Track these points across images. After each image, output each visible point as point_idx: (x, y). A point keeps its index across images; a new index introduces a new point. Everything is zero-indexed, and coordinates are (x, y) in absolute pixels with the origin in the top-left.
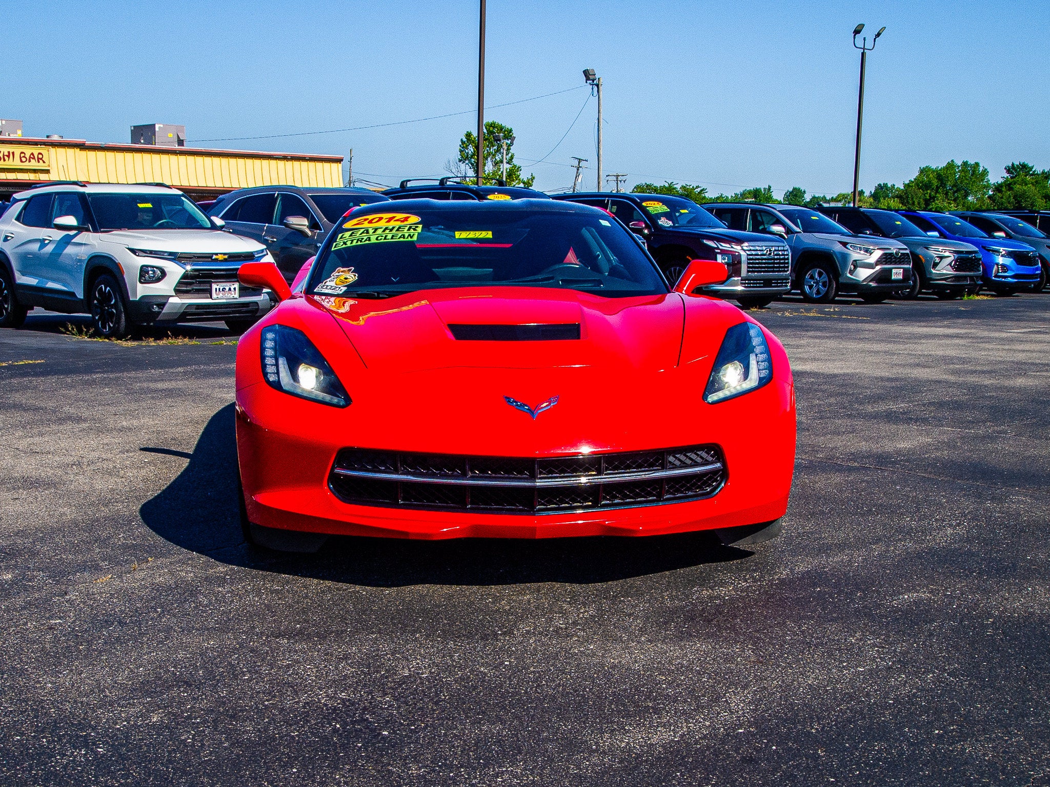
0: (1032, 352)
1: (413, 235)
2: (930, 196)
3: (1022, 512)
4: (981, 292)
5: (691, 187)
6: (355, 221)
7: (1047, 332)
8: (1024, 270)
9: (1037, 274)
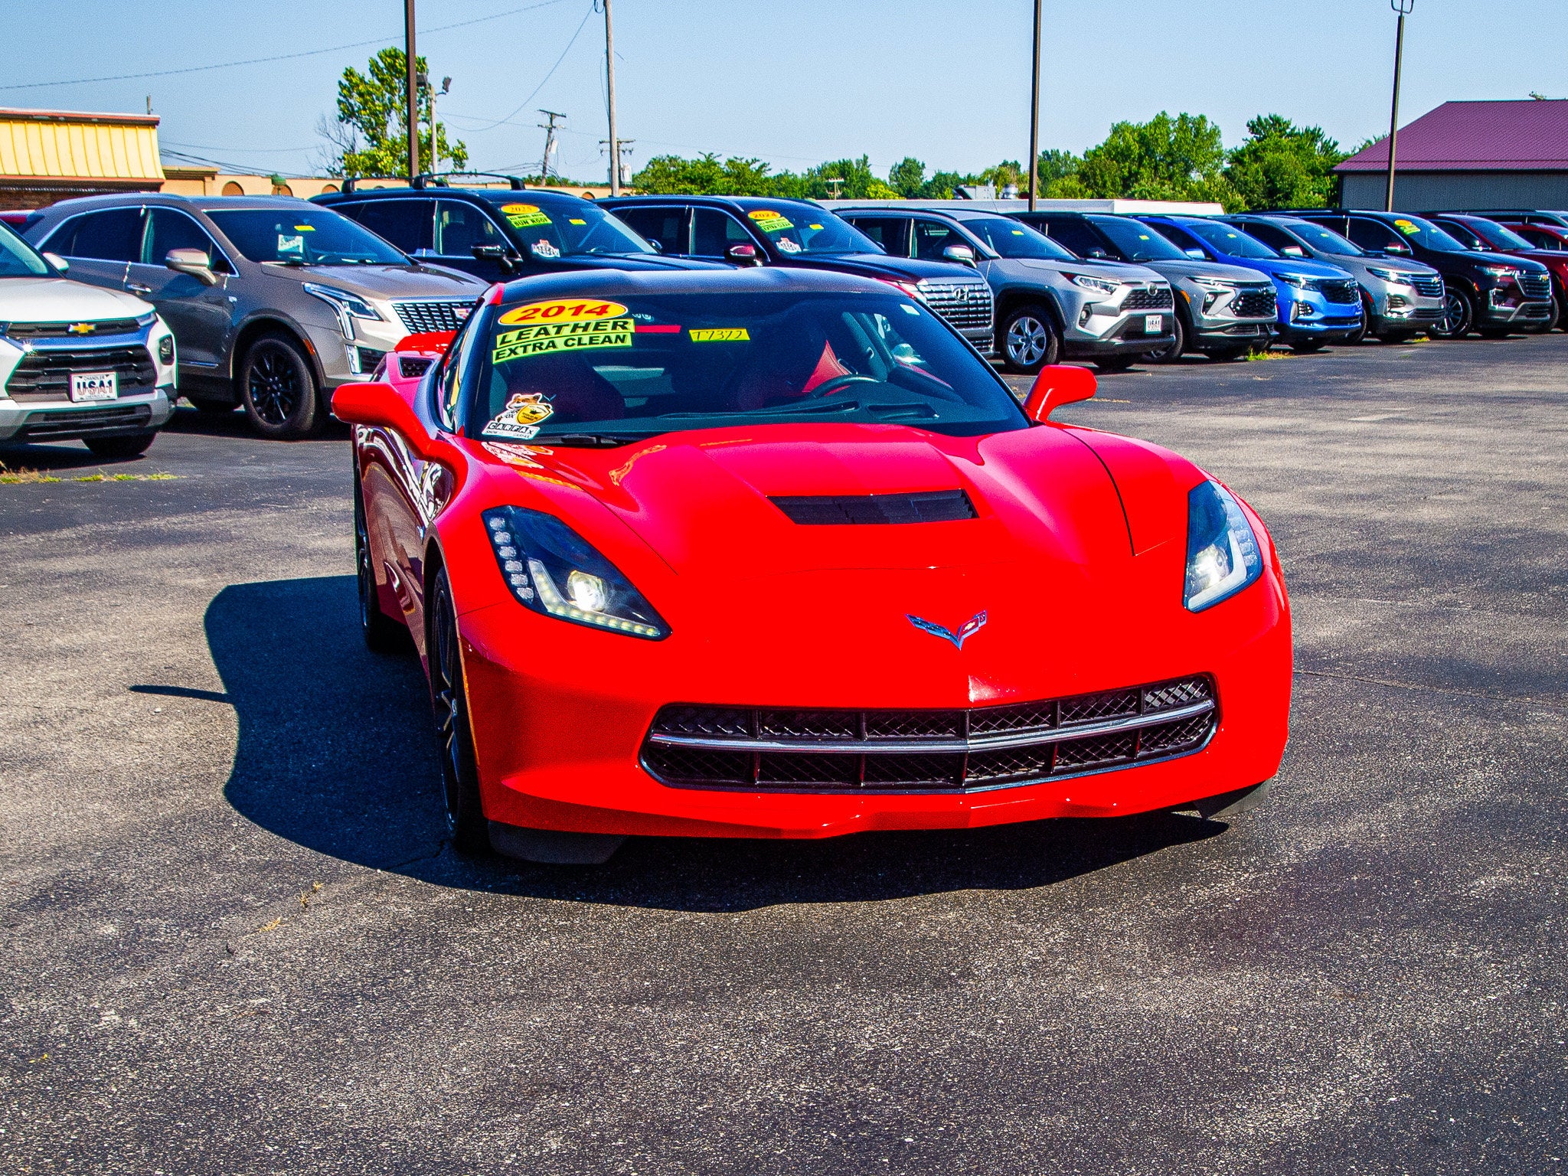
0: (1411, 457)
1: (624, 336)
2: (1130, 172)
3: (1560, 739)
4: (1273, 346)
5: (744, 161)
6: (517, 313)
7: (1411, 421)
8: (1338, 309)
9: (1357, 317)
